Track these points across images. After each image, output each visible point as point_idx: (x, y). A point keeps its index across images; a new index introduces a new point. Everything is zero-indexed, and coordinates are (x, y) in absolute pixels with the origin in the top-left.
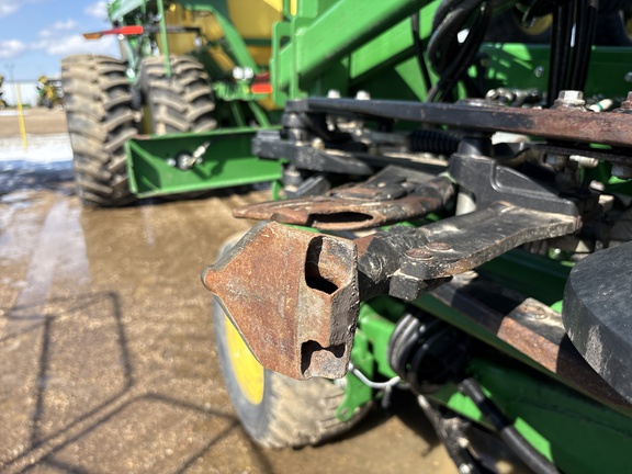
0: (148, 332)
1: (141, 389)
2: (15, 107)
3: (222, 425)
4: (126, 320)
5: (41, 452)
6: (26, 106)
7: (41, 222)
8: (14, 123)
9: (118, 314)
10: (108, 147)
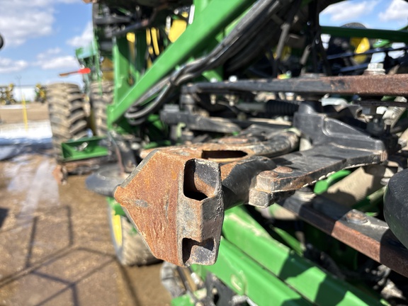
0: (83, 223)
1: (76, 246)
2: (20, 103)
3: (108, 259)
4: (73, 218)
5: (30, 269)
6: (28, 102)
7: (34, 172)
8: (19, 113)
9: (69, 215)
10: (71, 131)
